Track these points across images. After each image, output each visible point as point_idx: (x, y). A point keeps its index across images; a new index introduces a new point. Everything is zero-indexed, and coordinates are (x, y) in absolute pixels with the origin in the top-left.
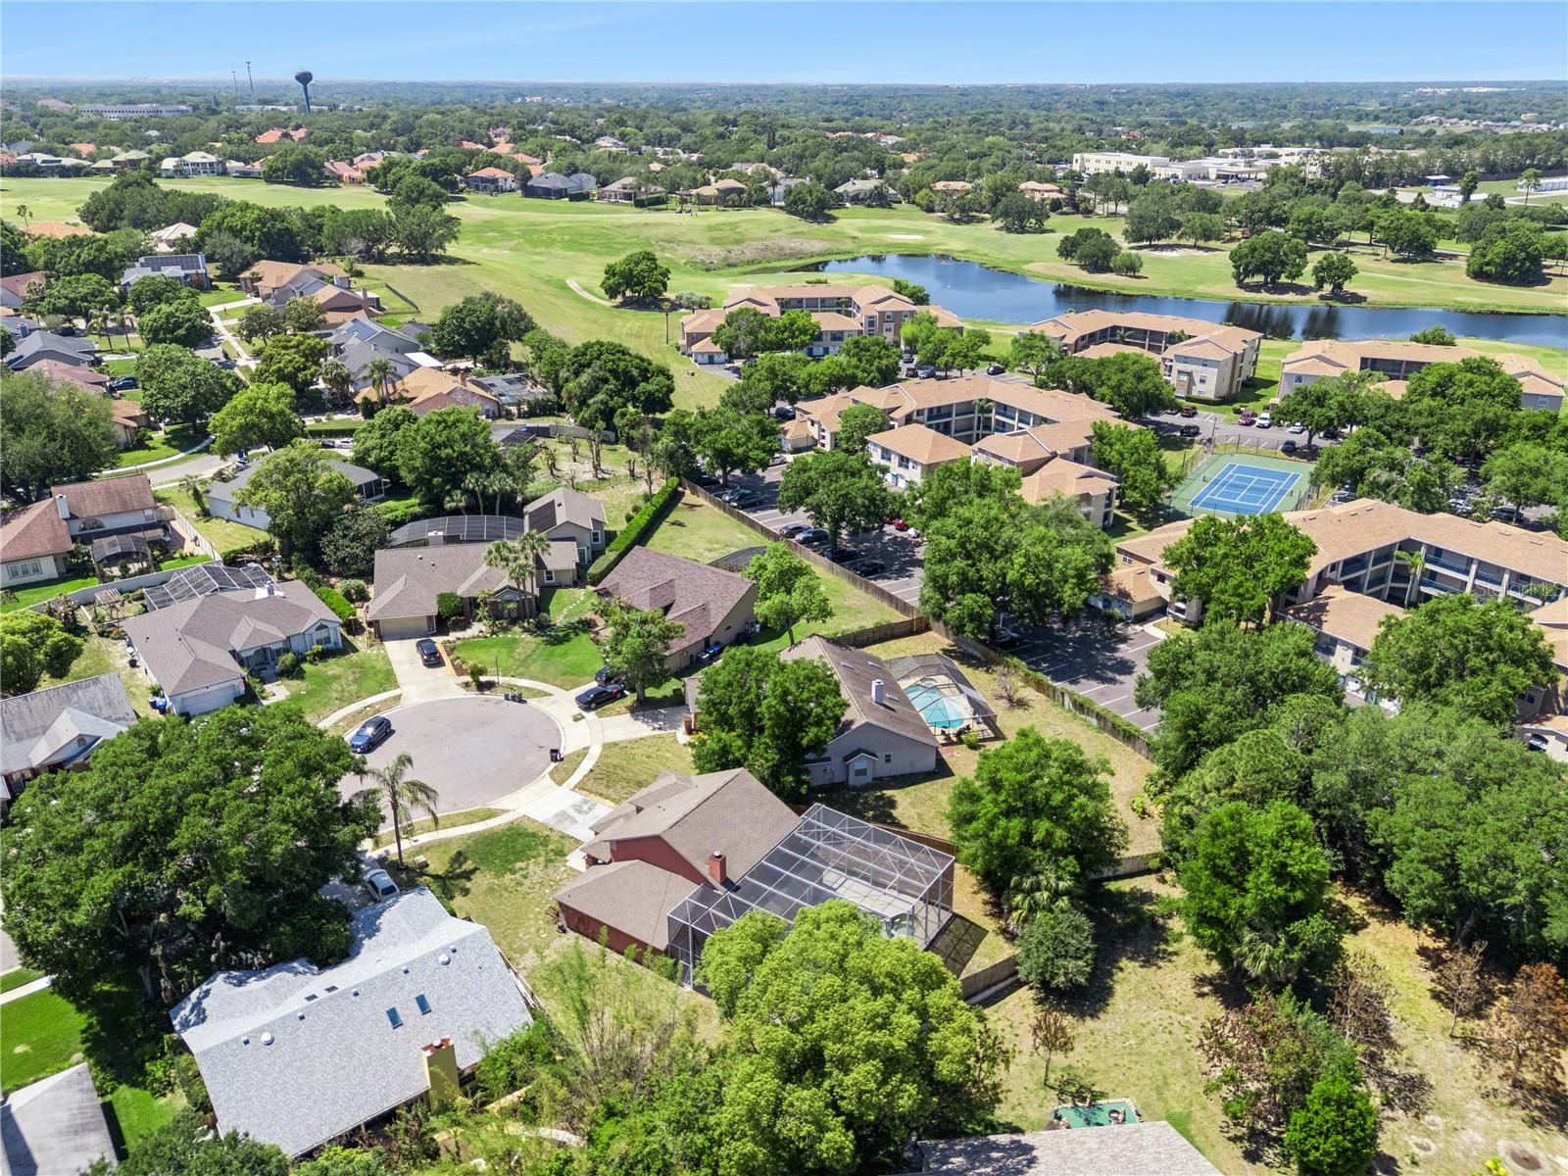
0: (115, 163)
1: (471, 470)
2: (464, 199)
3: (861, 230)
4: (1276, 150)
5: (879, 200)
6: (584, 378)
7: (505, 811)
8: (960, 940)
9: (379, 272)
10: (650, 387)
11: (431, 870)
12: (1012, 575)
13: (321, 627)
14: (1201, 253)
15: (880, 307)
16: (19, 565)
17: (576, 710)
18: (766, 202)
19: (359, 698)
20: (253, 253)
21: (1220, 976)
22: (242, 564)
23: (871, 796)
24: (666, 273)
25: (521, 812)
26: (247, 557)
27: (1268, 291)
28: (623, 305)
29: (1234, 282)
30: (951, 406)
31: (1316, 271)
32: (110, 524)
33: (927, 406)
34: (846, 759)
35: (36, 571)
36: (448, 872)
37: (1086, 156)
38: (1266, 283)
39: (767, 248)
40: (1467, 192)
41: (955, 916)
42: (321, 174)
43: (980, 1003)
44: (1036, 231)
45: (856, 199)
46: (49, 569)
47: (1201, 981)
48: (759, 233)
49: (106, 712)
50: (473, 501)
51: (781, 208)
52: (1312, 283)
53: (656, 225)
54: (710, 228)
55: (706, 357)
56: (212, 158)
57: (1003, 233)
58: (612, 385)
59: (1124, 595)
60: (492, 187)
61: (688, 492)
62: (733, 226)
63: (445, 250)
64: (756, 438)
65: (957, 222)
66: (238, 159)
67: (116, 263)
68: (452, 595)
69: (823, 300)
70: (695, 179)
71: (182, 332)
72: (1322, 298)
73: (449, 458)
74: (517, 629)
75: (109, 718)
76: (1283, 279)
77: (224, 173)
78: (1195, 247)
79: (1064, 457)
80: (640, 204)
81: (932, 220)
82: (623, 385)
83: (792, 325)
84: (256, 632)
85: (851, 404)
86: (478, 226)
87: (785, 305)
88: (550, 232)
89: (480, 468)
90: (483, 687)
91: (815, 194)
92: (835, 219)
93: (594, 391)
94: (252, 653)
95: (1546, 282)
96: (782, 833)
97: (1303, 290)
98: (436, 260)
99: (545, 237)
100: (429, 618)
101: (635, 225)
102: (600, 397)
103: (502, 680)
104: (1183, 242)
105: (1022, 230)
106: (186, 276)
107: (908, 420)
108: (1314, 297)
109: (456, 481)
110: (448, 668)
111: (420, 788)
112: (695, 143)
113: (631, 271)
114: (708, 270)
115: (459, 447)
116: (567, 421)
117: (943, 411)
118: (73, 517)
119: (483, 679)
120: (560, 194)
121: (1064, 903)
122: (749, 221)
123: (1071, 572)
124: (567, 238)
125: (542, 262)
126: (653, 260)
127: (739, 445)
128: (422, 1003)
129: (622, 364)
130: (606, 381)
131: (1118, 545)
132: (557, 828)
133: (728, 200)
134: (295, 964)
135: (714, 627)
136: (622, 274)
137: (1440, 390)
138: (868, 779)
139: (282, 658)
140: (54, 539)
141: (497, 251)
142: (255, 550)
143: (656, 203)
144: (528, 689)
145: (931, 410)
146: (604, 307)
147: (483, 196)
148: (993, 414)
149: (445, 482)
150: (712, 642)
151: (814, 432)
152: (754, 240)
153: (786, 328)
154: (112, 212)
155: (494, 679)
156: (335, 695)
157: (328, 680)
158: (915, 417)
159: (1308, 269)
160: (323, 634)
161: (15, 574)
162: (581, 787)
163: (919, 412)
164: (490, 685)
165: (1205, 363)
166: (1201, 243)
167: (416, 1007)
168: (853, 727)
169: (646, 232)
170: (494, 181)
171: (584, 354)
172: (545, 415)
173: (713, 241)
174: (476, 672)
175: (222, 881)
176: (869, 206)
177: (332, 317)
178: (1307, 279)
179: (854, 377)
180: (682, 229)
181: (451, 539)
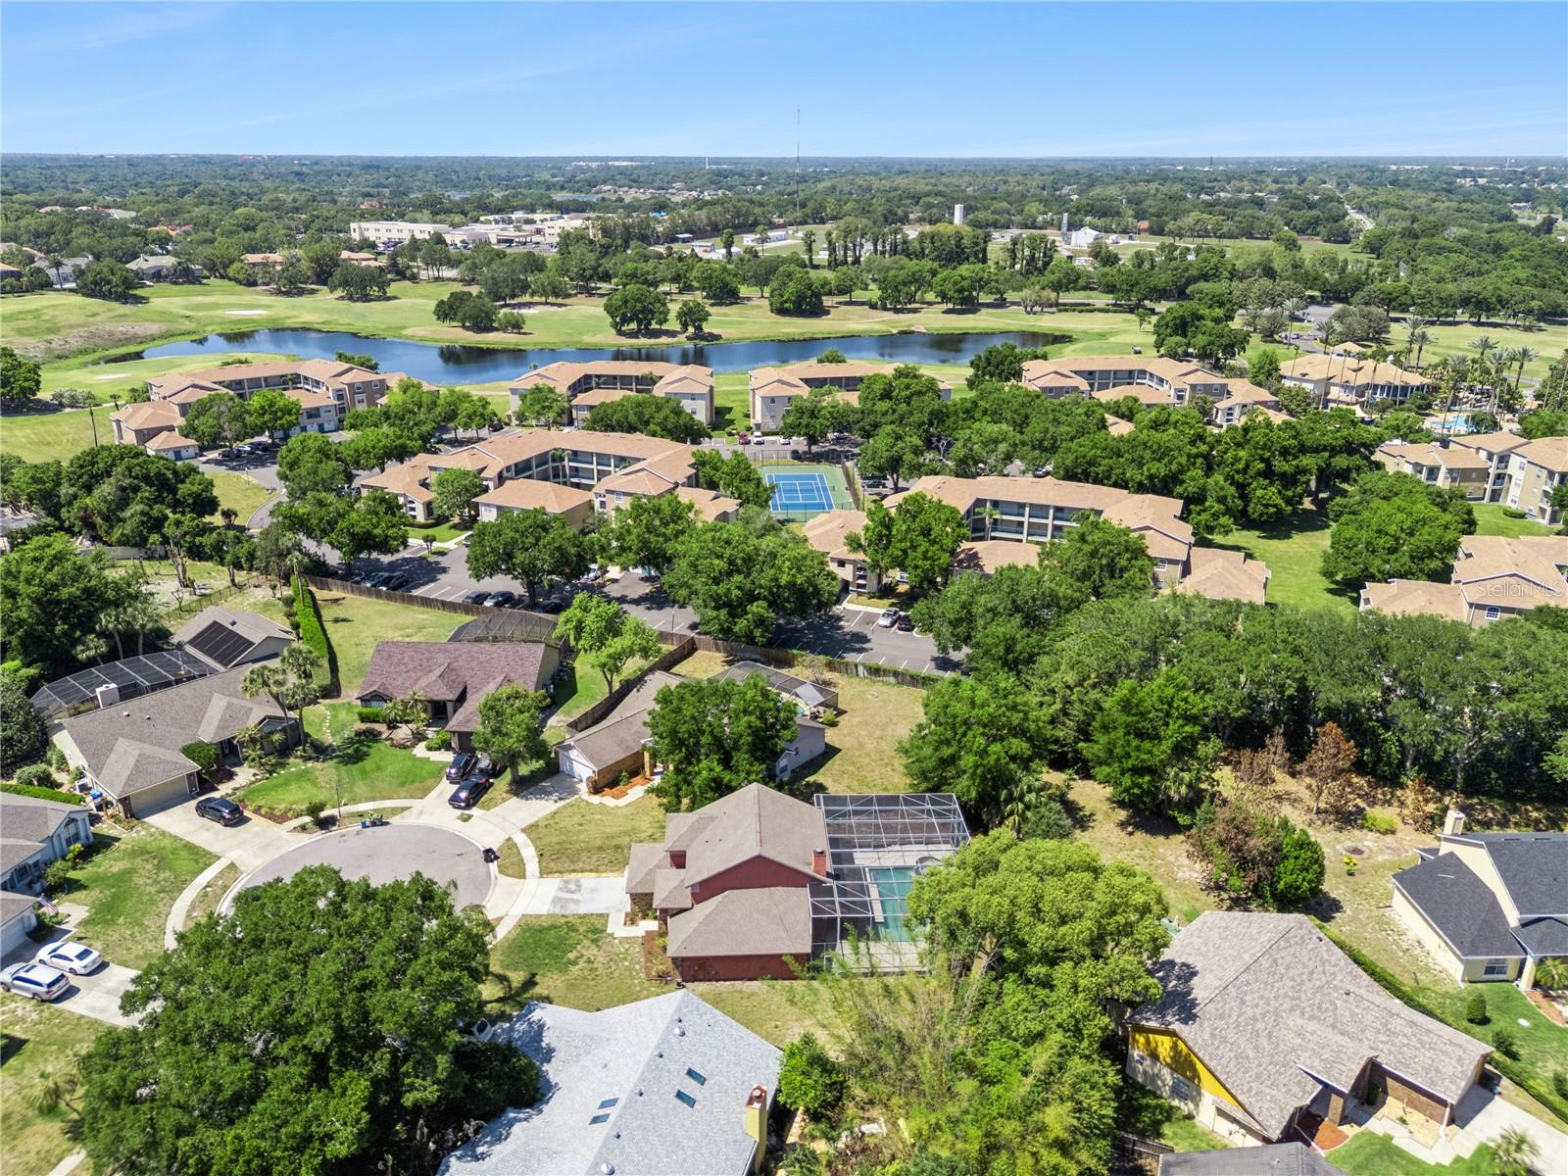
3: (187, 308)
4: (530, 216)
5: (184, 276)
6: (103, 490)
7: (498, 919)
10: (195, 488)
13: (69, 822)
14: (555, 308)
17: (457, 812)
19: (185, 882)
21: (1130, 817)
25: (517, 914)
27: (644, 336)
29: (614, 331)
31: (680, 316)
33: (512, 462)
37: (364, 225)
38: (639, 330)
40: (728, 245)
44: (379, 299)
45: (157, 276)
47: (1123, 825)
48: (74, 319)
52: (678, 327)
57: (346, 302)
58: (147, 491)
62: (37, 314)
65: (287, 294)
68: (201, 745)
72: (688, 338)
74: (295, 760)
76: (654, 326)
78: (546, 303)
79: (683, 485)
81: (257, 293)
83: (271, 405)
87: (229, 388)
89: (108, 603)
90: (325, 824)
93: (123, 502)
95: (827, 313)
97: (672, 334)
100: (190, 775)
103: (347, 809)
104: (536, 299)
105: (366, 299)
107: (501, 479)
108: (682, 338)
117: (524, 466)
119: (322, 815)
122: (53, 306)
128: (694, 1075)
132: (567, 913)
137: (886, 395)
144: (380, 810)
145: (516, 465)
148: (566, 462)
149: (73, 628)
152: (72, 327)
153: (265, 410)
155: (334, 812)
156: (153, 889)
157: (122, 878)
158: (505, 474)
159: (672, 316)
162: (547, 871)
163: (508, 469)
164: (336, 819)
165: (693, 397)
166: (551, 299)
167: (693, 1081)
171: (93, 464)
174: (314, 810)
175: (443, 1049)
178: (673, 324)
179: (403, 447)
181: (129, 692)
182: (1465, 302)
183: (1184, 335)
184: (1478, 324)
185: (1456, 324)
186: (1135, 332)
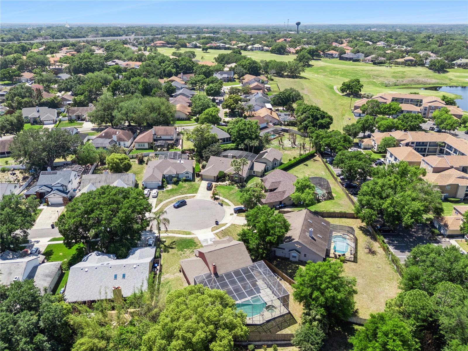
0: (237, 46)
1: (248, 138)
2: (320, 60)
6: (303, 116)
7: (193, 234)
8: (285, 321)
9: (279, 80)
10: (323, 121)
11: (165, 243)
12: (384, 206)
13: (187, 173)
15: (430, 104)
16: (140, 144)
17: (233, 212)
18: (423, 65)
19: (186, 194)
20: (245, 72)
22: (185, 153)
23: (294, 266)
24: (362, 86)
25: (197, 236)
26: (187, 152)
28: (346, 95)
30: (427, 142)
32: (163, 137)
33: (416, 141)
34: (290, 251)
35: (144, 146)
36: (168, 245)
39: (413, 80)
41: (289, 313)
42: (284, 51)
43: (277, 344)
45: (459, 66)
46: (146, 146)
48: (412, 75)
49: (126, 182)
50: (246, 147)
51: (427, 67)
53: (375, 71)
54: (394, 73)
55: (358, 114)
56: (260, 46)
58: (311, 119)
59: (446, 225)
60: (331, 56)
61: (318, 156)
62: (403, 72)
63: (300, 74)
64: (342, 142)
66: (267, 46)
67: (211, 73)
68: (223, 172)
69: (412, 100)
70: (399, 56)
71: (212, 92)
73: (242, 134)
74: (236, 185)
75: (126, 184)
77: (263, 50)
79: (456, 169)
80: (375, 64)
82: (314, 120)
83: (390, 107)
84: (170, 171)
85: (389, 136)
86: (318, 68)
87: (394, 100)
88: (338, 71)
90: (215, 199)
91: (440, 63)
92: (448, 72)
94: (167, 176)
96: (244, 266)
98: (297, 77)
99: (336, 72)
100: (215, 177)
101: (368, 70)
102: (306, 122)
103: (221, 198)
106: (228, 77)
107: (407, 145)
109: (243, 141)
110: (211, 192)
111: (167, 221)
112: (411, 44)
113: (350, 84)
114: (386, 86)
115: (246, 131)
116: (295, 129)
117: (425, 144)
118: (155, 134)
119: (216, 196)
120: (350, 59)
121: (315, 323)
122: (410, 71)
123: (410, 211)
124: (343, 73)
125: (331, 80)
126: (359, 82)
127: (334, 144)
128: (124, 276)
129: (315, 113)
130: (309, 118)
131: (454, 206)
132: (202, 243)
133: (407, 64)
134: (112, 255)
135: (284, 198)
136: (347, 86)
138: (297, 260)
139: (174, 179)
140: (149, 139)
141: (319, 76)
142: (189, 150)
143: (381, 63)
144: (226, 203)
145: (417, 143)
146: (339, 95)
147: (327, 59)
148: (445, 148)
149: (240, 141)
150: (283, 203)
151: (373, 143)
152: (409, 77)
153: (388, 108)
154: (222, 59)
155: (219, 197)
156: (181, 191)
157: (182, 187)
158: (410, 144)
160: (187, 175)
161: (139, 146)
162: (216, 234)
163: (413, 143)
164: (217, 199)
167: (122, 276)
168: (293, 241)
169: (370, 73)
170: (332, 55)
171: (305, 109)
172: (292, 126)
173: (393, 77)
174: (216, 194)
176: (464, 68)
177: (253, 91)
179: (398, 127)
180: (384, 72)
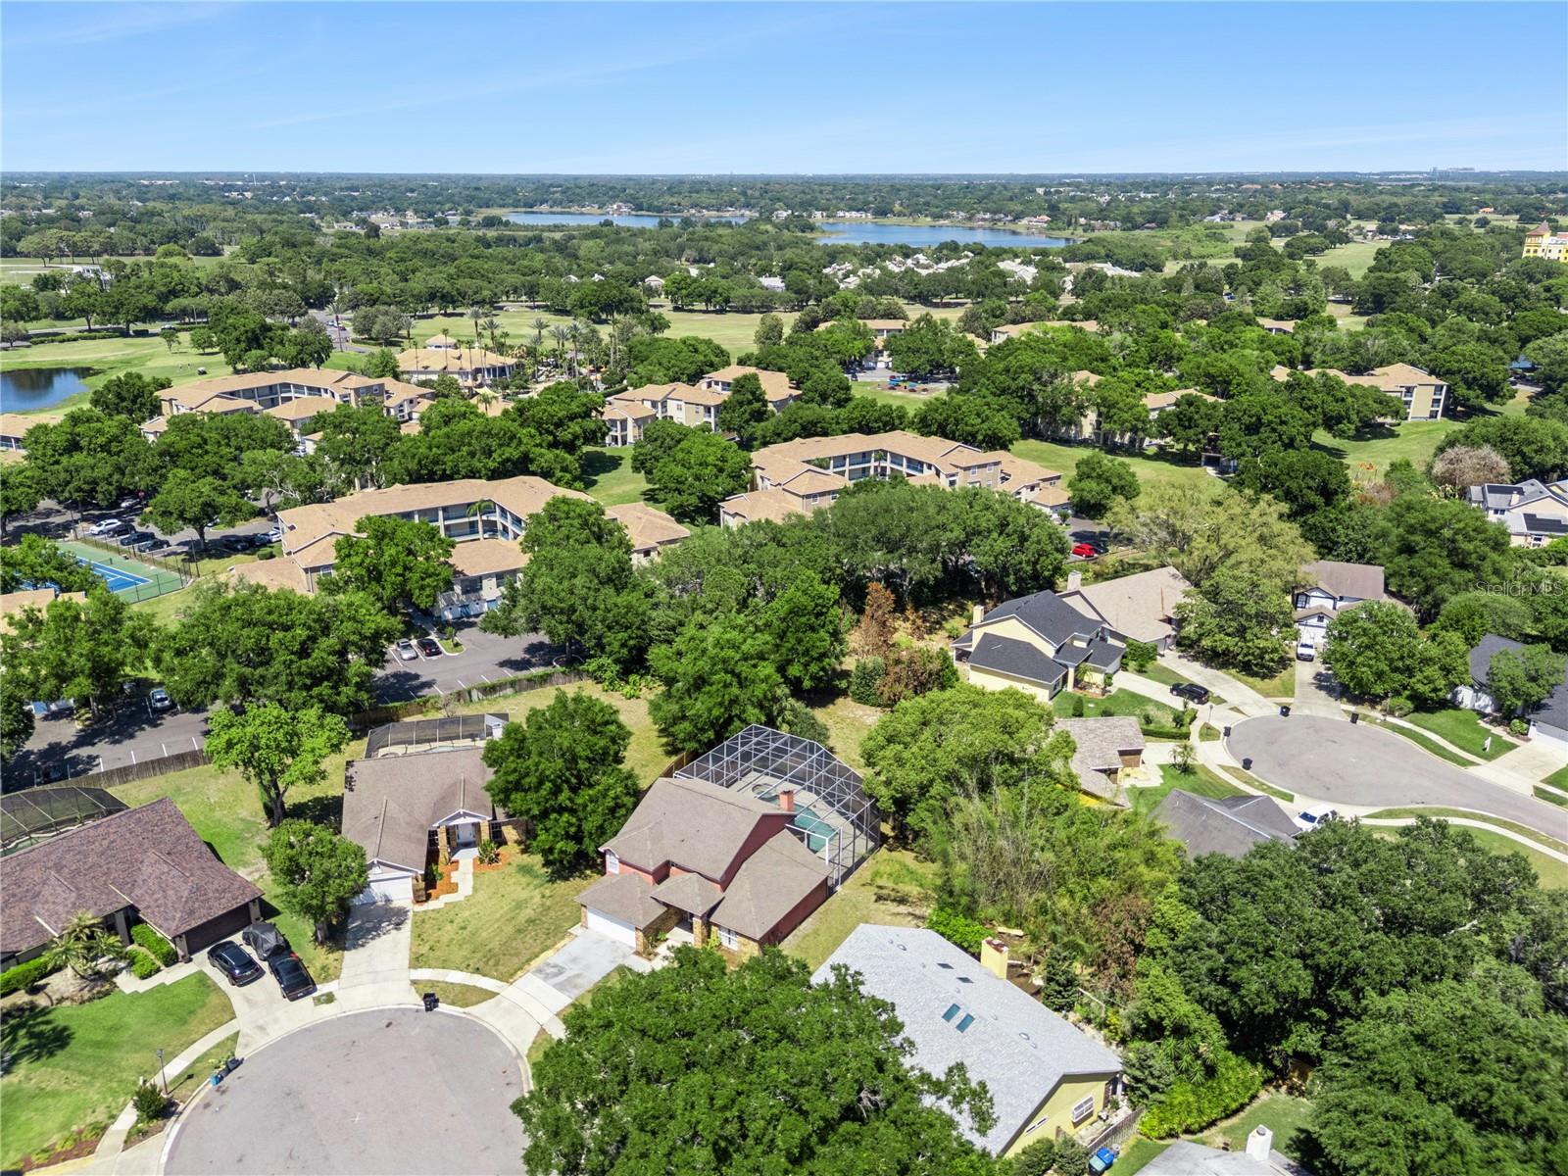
90: (165, 1111)
182: (432, 297)
183: (260, 347)
184: (446, 315)
185: (431, 317)
186: (165, 356)
